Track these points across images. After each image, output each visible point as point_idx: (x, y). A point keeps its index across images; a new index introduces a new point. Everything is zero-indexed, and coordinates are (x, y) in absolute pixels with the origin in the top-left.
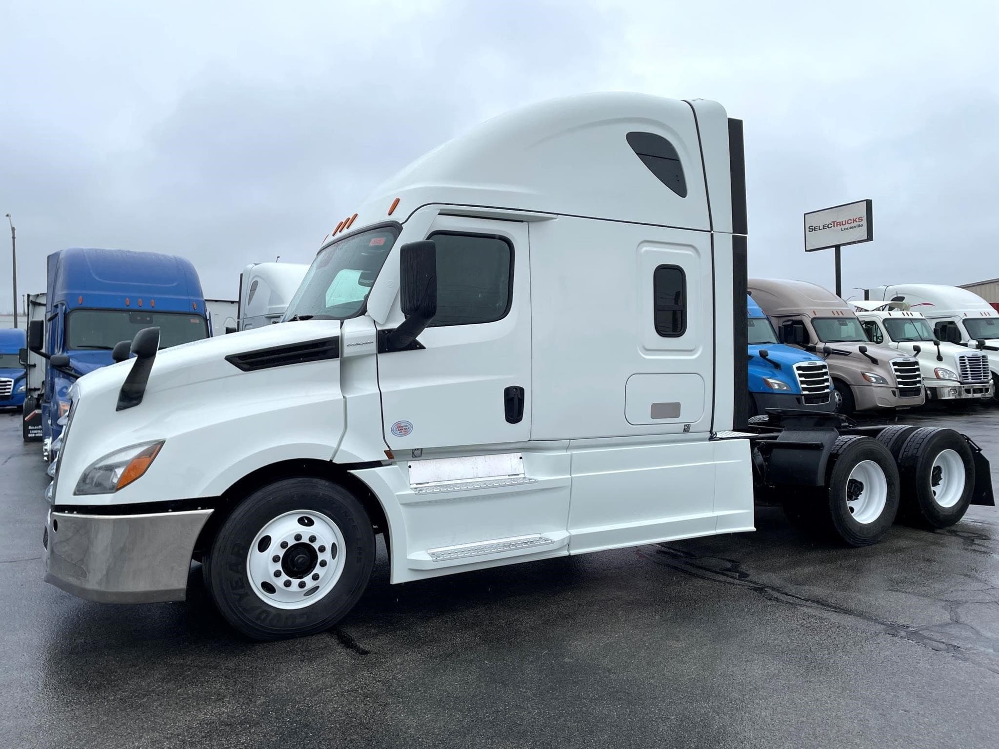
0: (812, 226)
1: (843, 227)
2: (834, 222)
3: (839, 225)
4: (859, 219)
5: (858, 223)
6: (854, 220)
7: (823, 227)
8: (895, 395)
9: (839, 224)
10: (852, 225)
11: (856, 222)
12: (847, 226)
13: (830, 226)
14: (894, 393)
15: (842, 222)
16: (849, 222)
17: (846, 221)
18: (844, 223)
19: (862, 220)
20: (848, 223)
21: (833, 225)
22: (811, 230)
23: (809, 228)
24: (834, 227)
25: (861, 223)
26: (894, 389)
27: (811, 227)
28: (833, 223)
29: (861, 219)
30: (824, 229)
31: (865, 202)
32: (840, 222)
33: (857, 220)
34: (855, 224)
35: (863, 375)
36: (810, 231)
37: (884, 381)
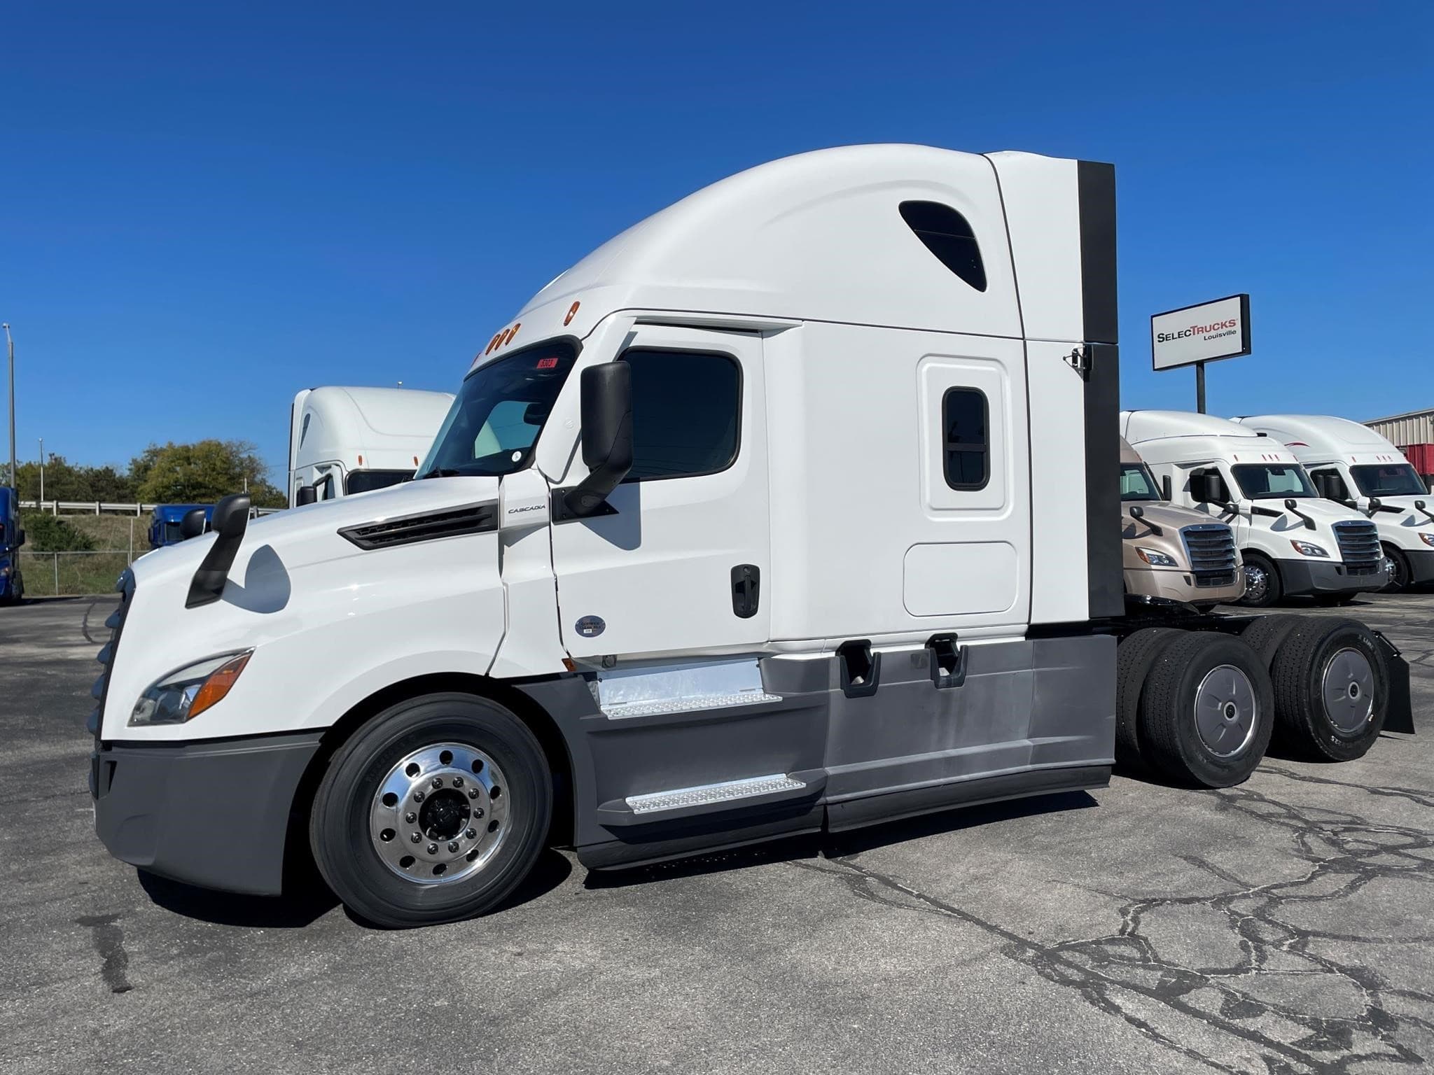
0: (1163, 334)
1: (1207, 335)
2: (1194, 328)
3: (1200, 332)
4: (1230, 323)
5: (1229, 329)
6: (1223, 325)
7: (1179, 335)
9: (1203, 330)
10: (1221, 331)
11: (1226, 327)
12: (1213, 333)
13: (1188, 333)
16: (1216, 327)
18: (1208, 329)
19: (1235, 324)
20: (1214, 330)
21: (1192, 333)
22: (1161, 340)
23: (1159, 337)
24: (1194, 334)
25: (1232, 329)
27: (1161, 336)
28: (1192, 330)
29: (1233, 323)
30: (1179, 337)
31: (1239, 298)
33: (1228, 324)
34: (1225, 330)
36: (1159, 341)
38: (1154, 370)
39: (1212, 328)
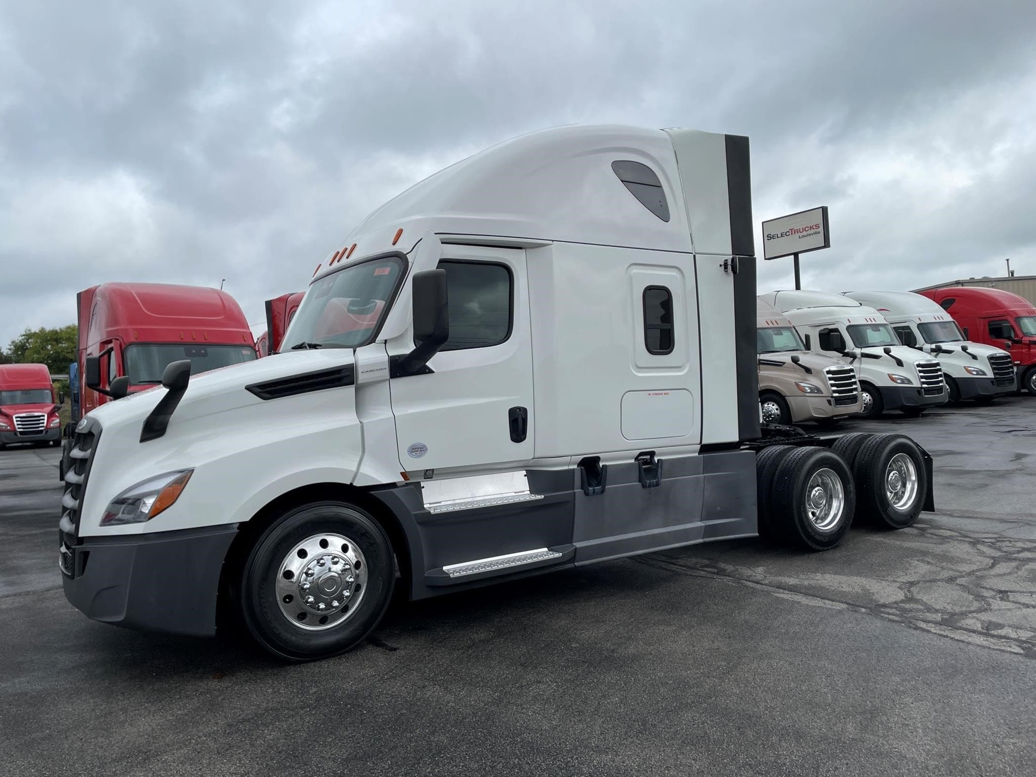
0: (771, 235)
1: (801, 235)
2: (791, 230)
3: (796, 233)
4: (816, 226)
5: (816, 230)
6: (811, 228)
7: (782, 235)
8: (830, 405)
9: (797, 231)
10: (810, 232)
11: (813, 229)
12: (805, 233)
13: (787, 234)
14: (829, 402)
15: (800, 229)
16: (807, 229)
17: (803, 229)
18: (801, 231)
19: (819, 227)
20: (805, 231)
21: (790, 233)
22: (769, 238)
23: (768, 237)
24: (792, 234)
25: (818, 230)
26: (830, 398)
27: (769, 236)
28: (790, 231)
29: (817, 226)
30: (782, 236)
31: (821, 209)
32: (797, 230)
33: (814, 227)
34: (812, 231)
35: (797, 385)
36: (768, 239)
37: (819, 391)
38: (765, 259)
39: (804, 230)
